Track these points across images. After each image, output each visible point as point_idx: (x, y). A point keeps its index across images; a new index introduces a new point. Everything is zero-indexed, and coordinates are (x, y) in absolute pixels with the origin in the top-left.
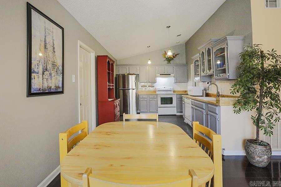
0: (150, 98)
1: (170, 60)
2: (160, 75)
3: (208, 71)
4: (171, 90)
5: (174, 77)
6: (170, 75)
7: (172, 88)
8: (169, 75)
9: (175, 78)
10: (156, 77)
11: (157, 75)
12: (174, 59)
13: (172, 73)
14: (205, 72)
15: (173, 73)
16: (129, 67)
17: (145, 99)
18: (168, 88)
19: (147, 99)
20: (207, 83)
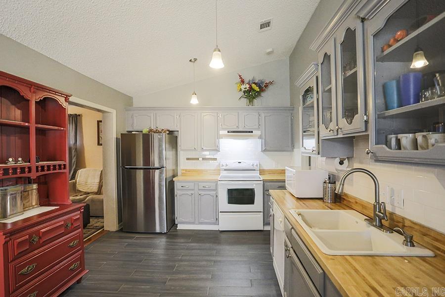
0: (199, 190)
1: (254, 98)
2: (228, 132)
3: (343, 122)
4: (255, 168)
5: (260, 137)
6: (252, 132)
7: (256, 162)
8: (249, 132)
9: (263, 140)
10: (219, 137)
11: (221, 132)
12: (263, 94)
13: (255, 129)
14: (332, 126)
15: (258, 129)
16: (156, 114)
17: (190, 192)
18: (247, 163)
19: (193, 192)
20: (338, 160)
